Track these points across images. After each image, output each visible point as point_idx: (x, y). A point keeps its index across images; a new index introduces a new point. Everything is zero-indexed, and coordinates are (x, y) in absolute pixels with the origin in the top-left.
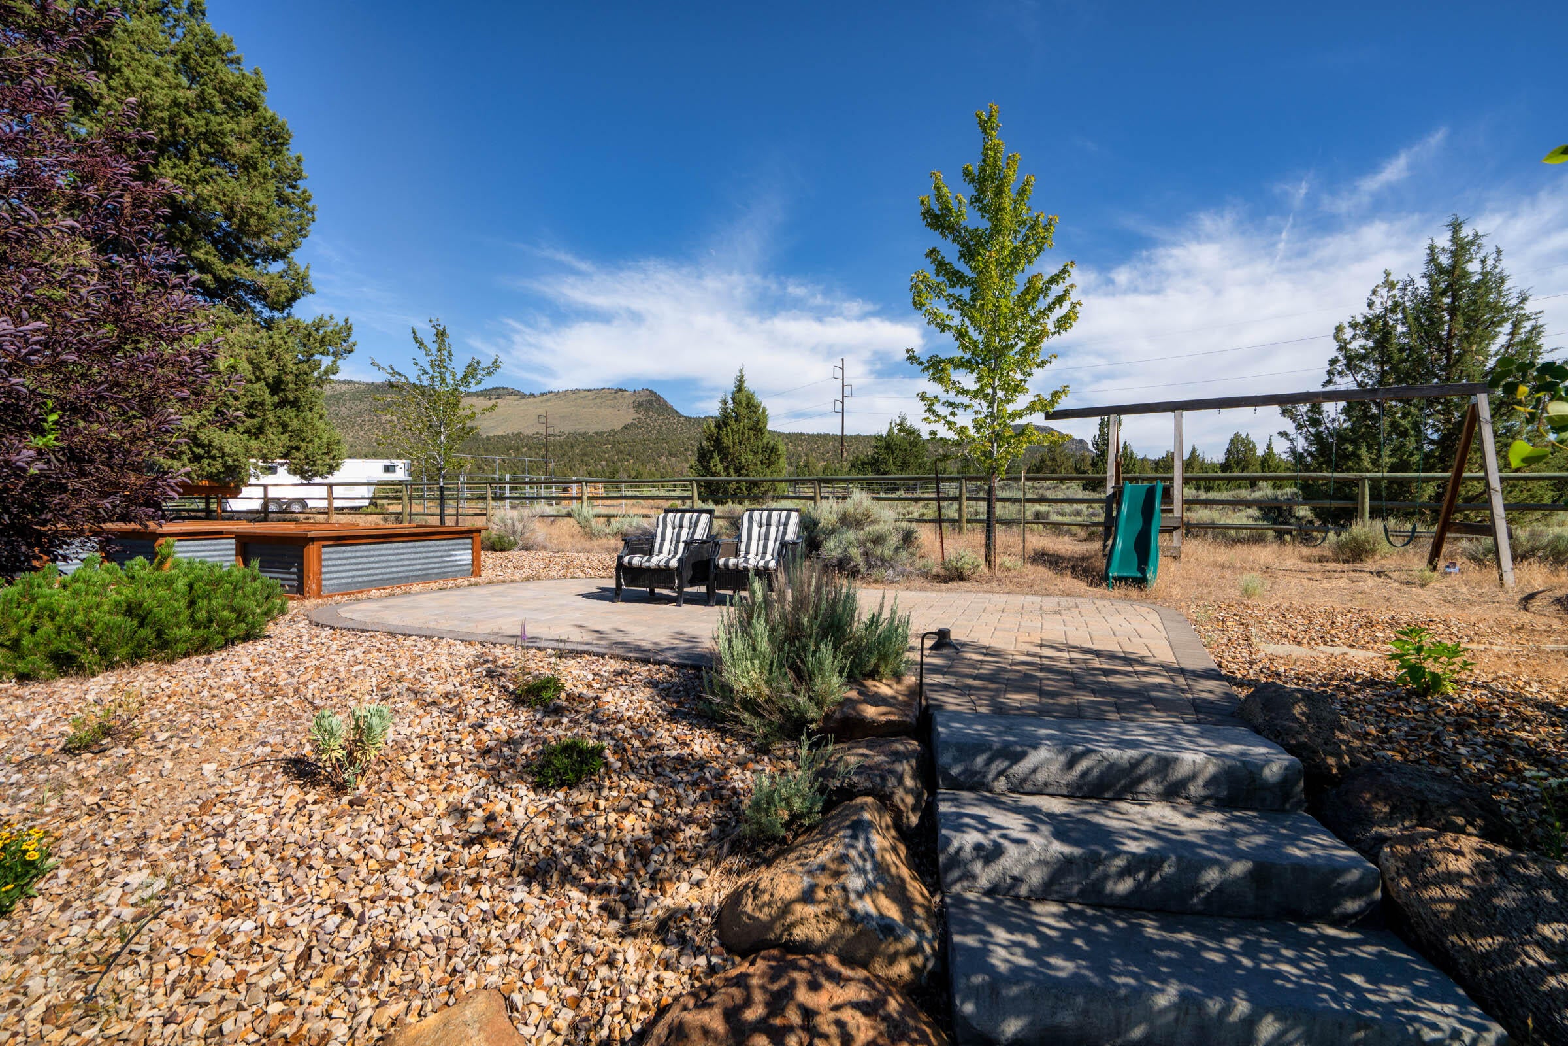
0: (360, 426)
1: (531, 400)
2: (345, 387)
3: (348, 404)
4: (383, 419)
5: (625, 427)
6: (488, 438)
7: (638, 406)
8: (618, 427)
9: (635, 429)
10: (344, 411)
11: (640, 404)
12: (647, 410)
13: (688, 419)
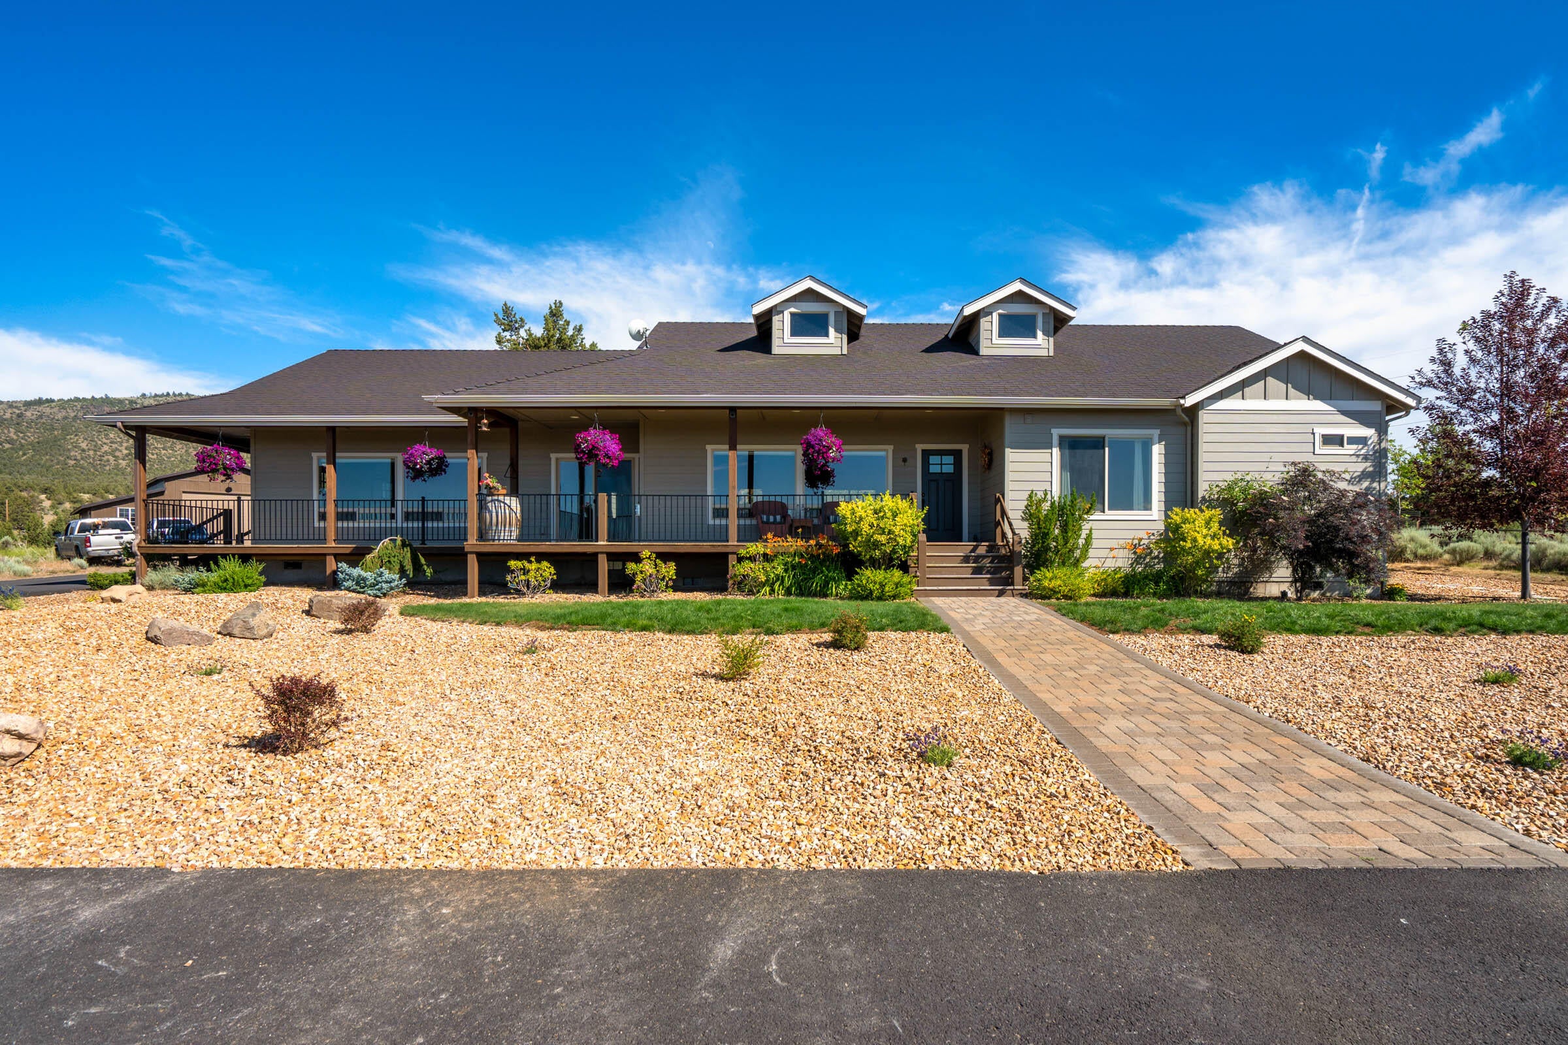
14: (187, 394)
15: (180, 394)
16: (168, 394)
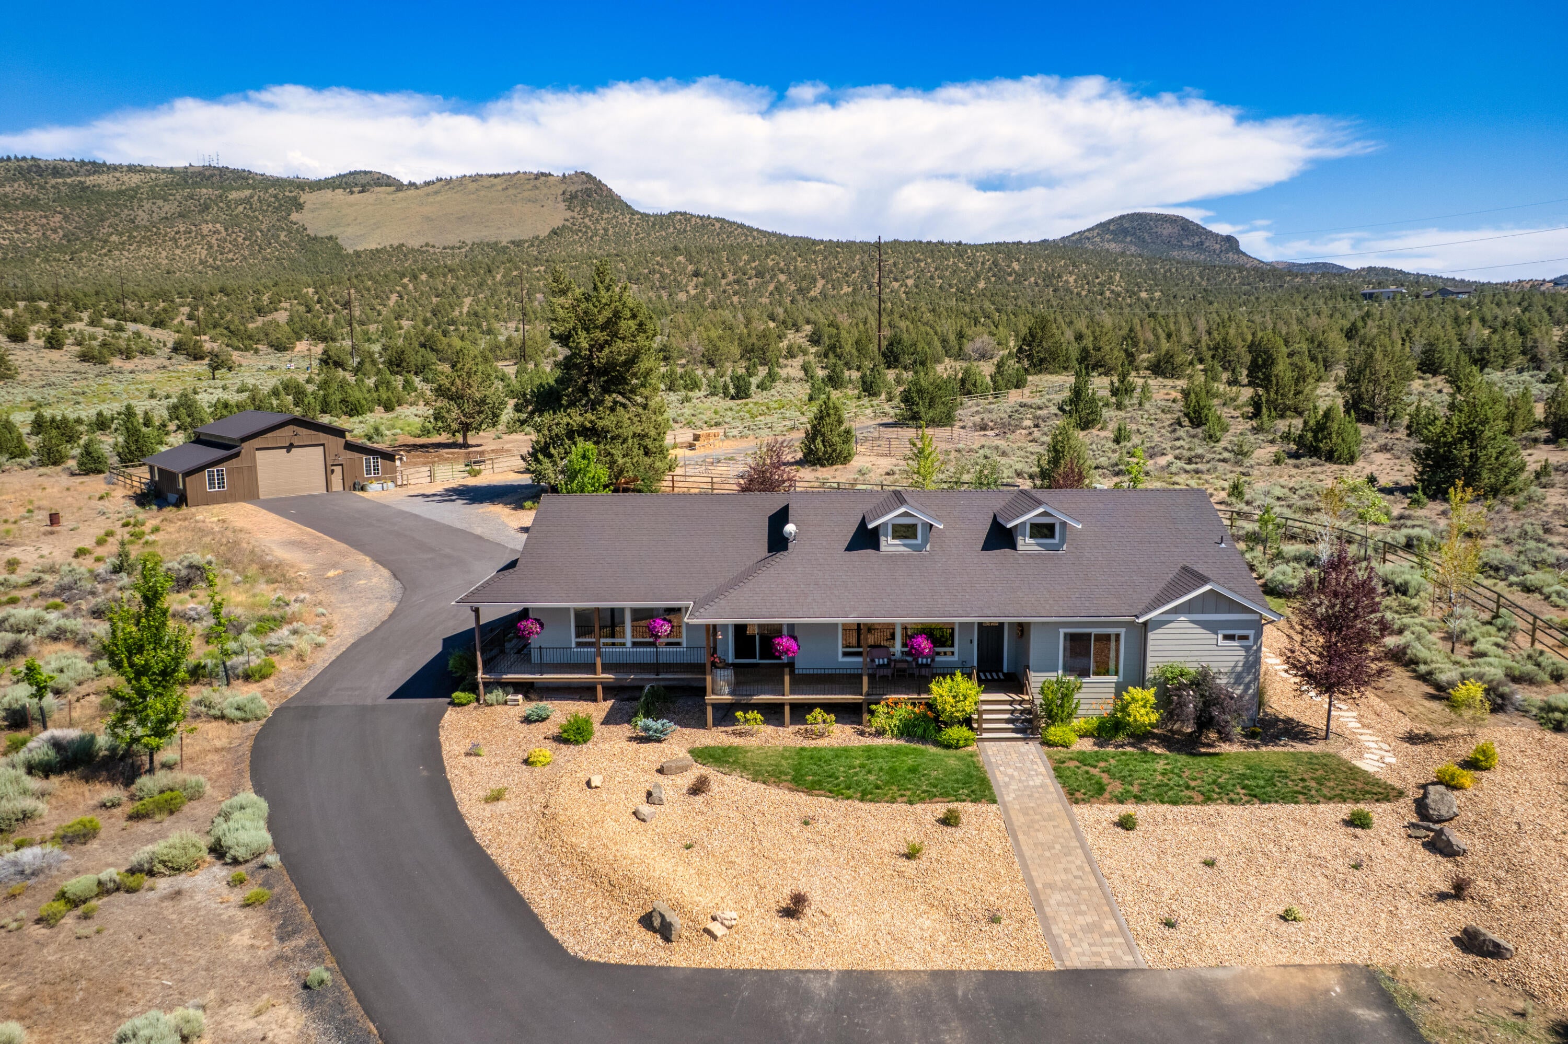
0: (175, 240)
1: (412, 192)
2: (136, 179)
3: (147, 205)
4: (205, 229)
5: (554, 232)
6: (358, 254)
7: (571, 199)
8: (544, 233)
9: (568, 235)
10: (142, 217)
11: (573, 197)
12: (584, 205)
13: (645, 216)
14: (33, 158)
15: (24, 159)
16: (9, 159)
